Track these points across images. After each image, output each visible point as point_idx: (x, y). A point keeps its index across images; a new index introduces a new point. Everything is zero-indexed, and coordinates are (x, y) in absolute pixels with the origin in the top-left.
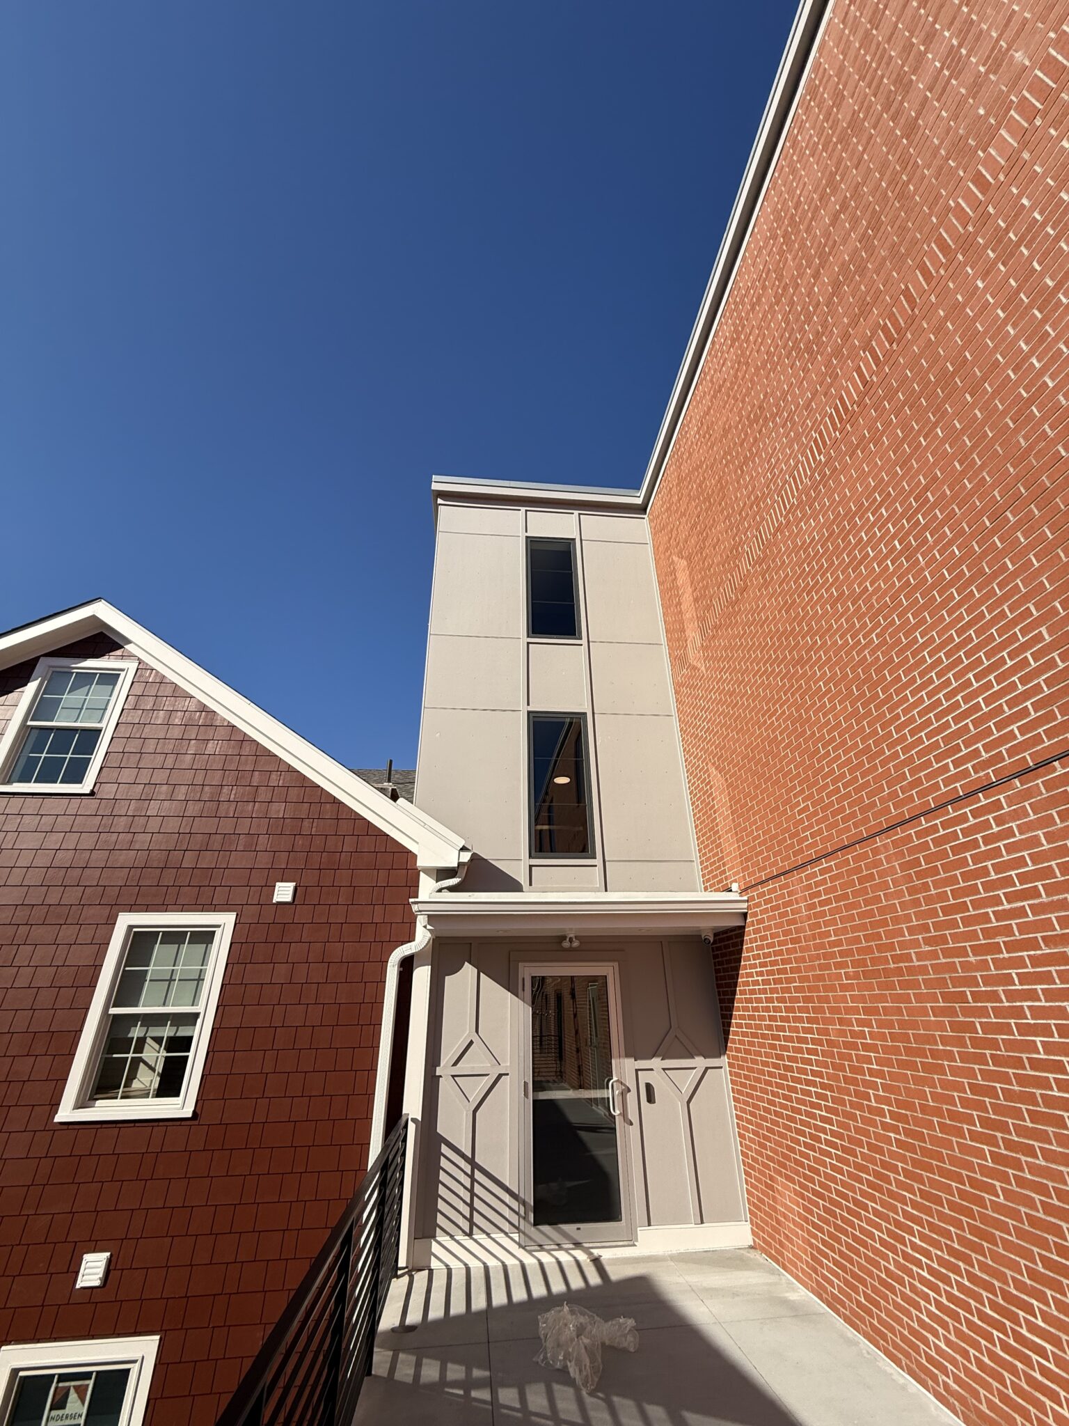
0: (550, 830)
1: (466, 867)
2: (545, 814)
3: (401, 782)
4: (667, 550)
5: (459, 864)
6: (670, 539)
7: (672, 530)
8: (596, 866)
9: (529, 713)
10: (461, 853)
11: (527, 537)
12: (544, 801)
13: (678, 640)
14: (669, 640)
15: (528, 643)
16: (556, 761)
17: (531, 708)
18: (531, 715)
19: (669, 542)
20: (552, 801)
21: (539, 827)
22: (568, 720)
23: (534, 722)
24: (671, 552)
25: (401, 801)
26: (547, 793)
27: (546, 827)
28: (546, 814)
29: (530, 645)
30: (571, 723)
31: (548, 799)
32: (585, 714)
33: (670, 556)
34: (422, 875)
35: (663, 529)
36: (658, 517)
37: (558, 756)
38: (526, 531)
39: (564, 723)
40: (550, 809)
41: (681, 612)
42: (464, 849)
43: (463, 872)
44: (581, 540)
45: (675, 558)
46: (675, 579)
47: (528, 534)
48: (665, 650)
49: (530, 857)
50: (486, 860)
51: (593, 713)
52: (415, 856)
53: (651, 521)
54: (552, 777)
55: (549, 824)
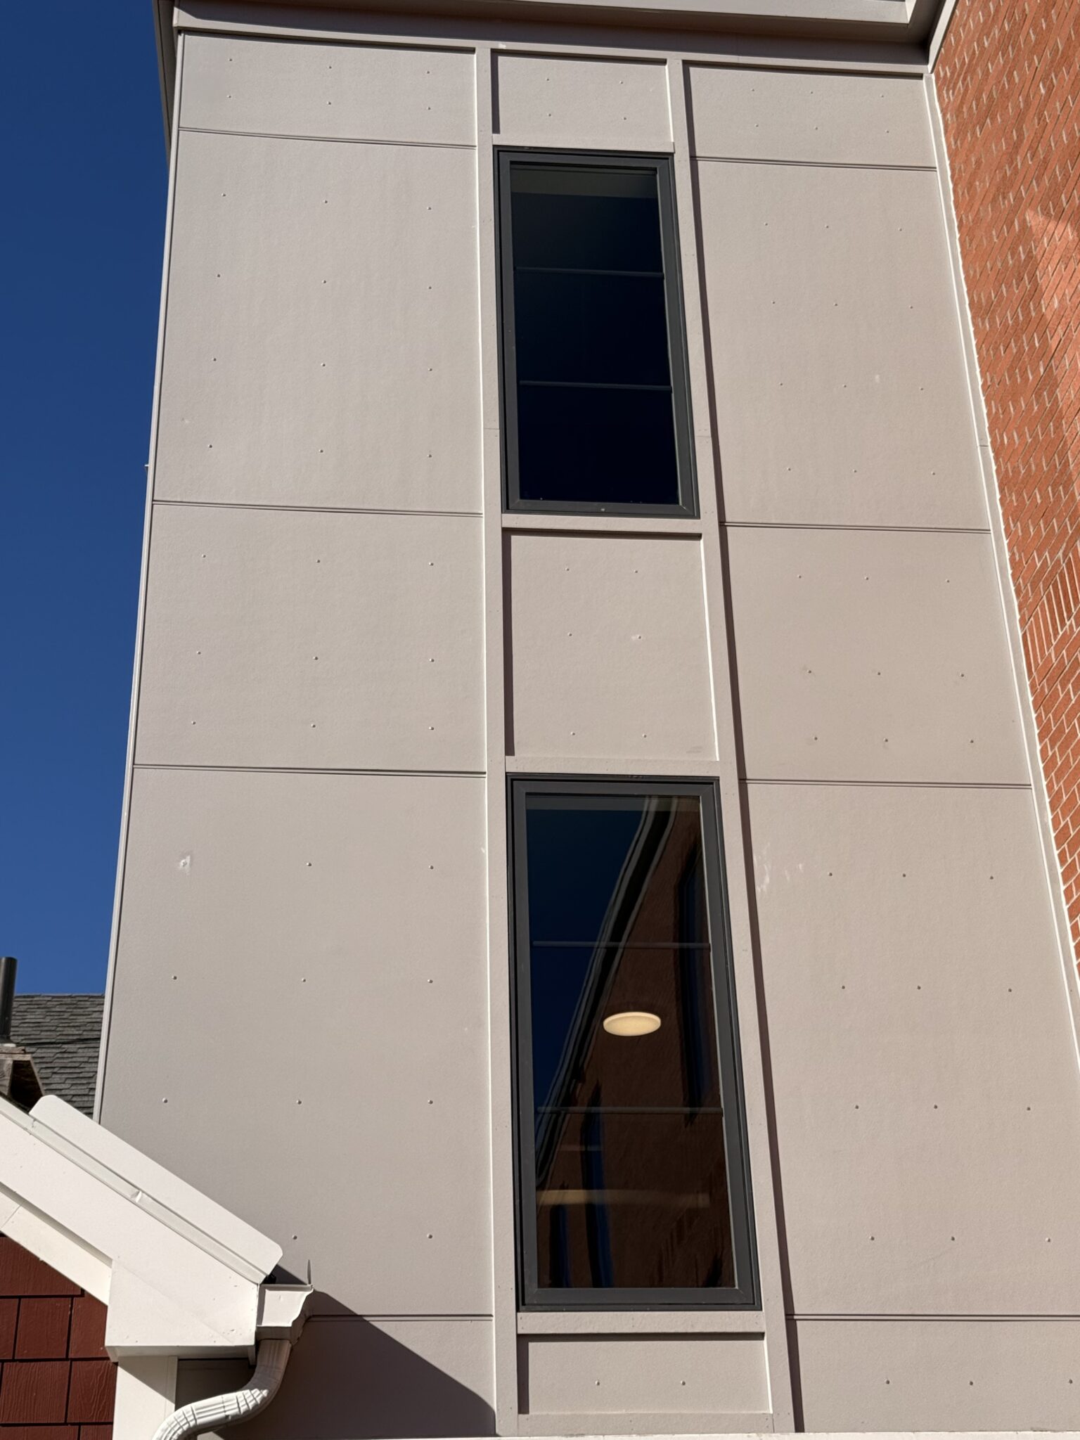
0: (590, 1208)
1: (287, 1347)
2: (570, 1147)
3: (45, 1036)
4: (1002, 189)
5: (263, 1335)
6: (1016, 147)
7: (1021, 116)
8: (760, 1336)
9: (513, 780)
10: (269, 1294)
11: (499, 151)
12: (569, 1100)
13: (1046, 513)
14: (1013, 514)
15: (507, 532)
16: (611, 953)
17: (519, 764)
18: (520, 789)
19: (1011, 161)
20: (595, 1100)
21: (553, 1197)
22: (652, 806)
23: (529, 813)
24: (1018, 198)
25: (49, 1105)
26: (577, 1073)
27: (575, 1196)
28: (577, 1148)
29: (515, 539)
30: (662, 818)
31: (584, 1092)
32: (711, 783)
33: (1014, 210)
34: (124, 1380)
35: (989, 112)
36: (971, 70)
37: (617, 935)
38: (496, 129)
39: (637, 815)
40: (590, 1128)
41: (1054, 414)
42: (278, 1279)
43: (276, 1364)
44: (693, 158)
45: (1034, 219)
46: (1035, 293)
47: (504, 139)
48: (998, 550)
49: (522, 1303)
50: (359, 1318)
51: (743, 780)
52: (98, 1311)
53: (943, 84)
54: (598, 1012)
55: (587, 1185)
